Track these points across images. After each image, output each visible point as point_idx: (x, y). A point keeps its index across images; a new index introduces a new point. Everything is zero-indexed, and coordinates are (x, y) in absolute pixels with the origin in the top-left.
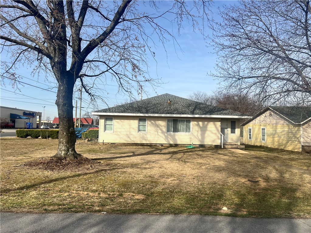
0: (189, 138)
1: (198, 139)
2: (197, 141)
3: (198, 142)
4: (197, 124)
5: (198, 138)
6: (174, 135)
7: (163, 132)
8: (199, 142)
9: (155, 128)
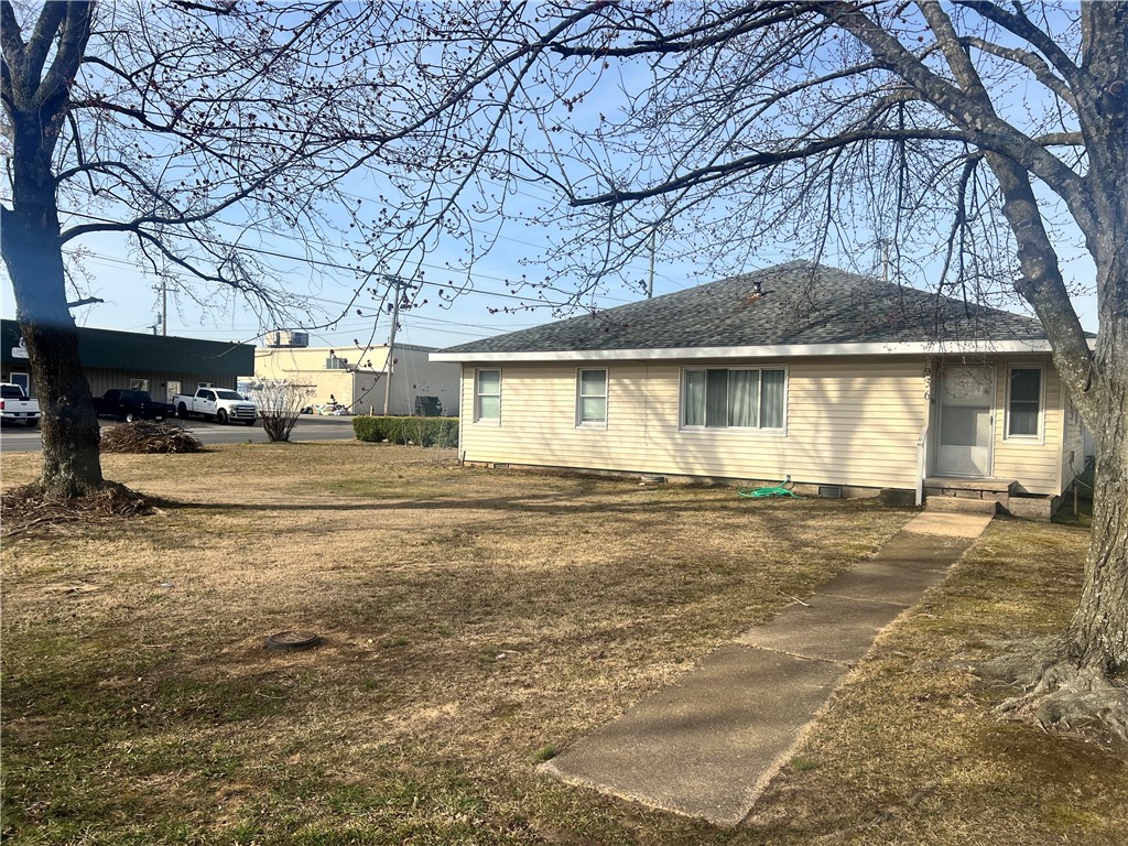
0: (773, 452)
1: (818, 461)
2: (812, 467)
3: (816, 473)
4: (812, 387)
5: (813, 453)
6: (713, 439)
7: (666, 427)
8: (823, 474)
9: (638, 411)
